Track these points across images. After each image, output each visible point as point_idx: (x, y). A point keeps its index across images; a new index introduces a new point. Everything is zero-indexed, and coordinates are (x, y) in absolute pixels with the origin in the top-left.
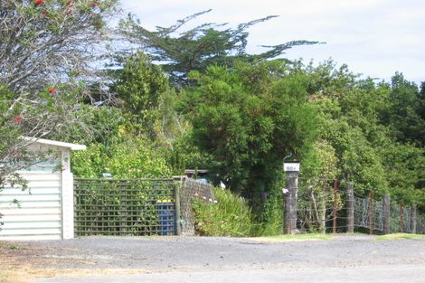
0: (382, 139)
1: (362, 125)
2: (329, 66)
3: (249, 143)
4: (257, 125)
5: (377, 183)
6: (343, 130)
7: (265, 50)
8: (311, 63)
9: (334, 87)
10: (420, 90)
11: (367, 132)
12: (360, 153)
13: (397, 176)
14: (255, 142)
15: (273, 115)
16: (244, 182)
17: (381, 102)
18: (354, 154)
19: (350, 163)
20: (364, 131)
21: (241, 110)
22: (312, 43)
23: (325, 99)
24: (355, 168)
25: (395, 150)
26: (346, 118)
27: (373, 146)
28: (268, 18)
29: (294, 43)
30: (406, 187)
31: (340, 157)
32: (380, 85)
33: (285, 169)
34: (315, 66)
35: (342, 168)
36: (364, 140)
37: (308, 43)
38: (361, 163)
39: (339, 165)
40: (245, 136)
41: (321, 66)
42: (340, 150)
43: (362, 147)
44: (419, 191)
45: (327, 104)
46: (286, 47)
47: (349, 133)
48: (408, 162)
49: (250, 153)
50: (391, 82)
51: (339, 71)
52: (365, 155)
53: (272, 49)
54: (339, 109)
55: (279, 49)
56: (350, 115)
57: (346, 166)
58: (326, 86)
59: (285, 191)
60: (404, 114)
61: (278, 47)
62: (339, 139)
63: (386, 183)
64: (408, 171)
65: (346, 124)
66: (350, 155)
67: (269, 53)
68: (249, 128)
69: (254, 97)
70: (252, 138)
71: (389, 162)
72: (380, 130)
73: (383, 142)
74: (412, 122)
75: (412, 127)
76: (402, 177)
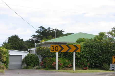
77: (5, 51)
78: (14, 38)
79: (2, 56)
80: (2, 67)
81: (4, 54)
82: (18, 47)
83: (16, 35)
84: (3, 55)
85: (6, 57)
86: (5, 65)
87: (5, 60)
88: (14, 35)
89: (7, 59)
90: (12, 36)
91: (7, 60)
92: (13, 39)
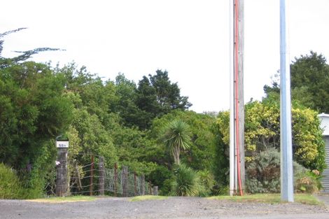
0: (113, 124)
1: (98, 113)
2: (72, 67)
3: (19, 126)
4: (25, 112)
5: (110, 158)
6: (84, 117)
7: (17, 55)
8: (58, 65)
9: (76, 83)
10: (137, 86)
11: (102, 118)
12: (96, 134)
13: (124, 152)
14: (23, 125)
15: (38, 104)
16: (14, 156)
17: (112, 95)
18: (92, 135)
19: (89, 142)
20: (99, 118)
21: (12, 100)
22: (54, 50)
23: (70, 93)
24: (93, 146)
25: (123, 132)
26: (86, 107)
27: (106, 129)
28: (19, 30)
29: (40, 50)
30: (131, 161)
31: (82, 137)
32: (107, 82)
33: (58, 146)
34: (61, 67)
35: (83, 146)
36: (99, 125)
37: (51, 49)
38: (98, 142)
39: (82, 144)
40: (16, 121)
41: (65, 67)
42: (81, 132)
43: (99, 130)
44: (141, 164)
45: (71, 96)
46: (34, 53)
47: (89, 119)
48: (132, 141)
49: (19, 134)
50: (115, 81)
51: (79, 71)
52: (100, 136)
53: (22, 54)
54: (80, 100)
55: (28, 54)
56: (88, 105)
57: (86, 145)
58: (70, 83)
59: (57, 163)
60: (126, 105)
61: (27, 53)
62: (81, 123)
63: (117, 158)
64: (133, 149)
65: (86, 112)
66: (89, 136)
67: (20, 57)
68: (19, 115)
69: (24, 90)
70: (21, 122)
71: (118, 142)
72: (112, 117)
73: (114, 126)
74: (132, 111)
75: (132, 115)
76: (129, 154)
77: (312, 119)
78: (309, 67)
79: (303, 140)
80: (305, 185)
81: (309, 130)
82: (325, 104)
83: (314, 55)
84: (306, 136)
85: (316, 142)
86: (314, 174)
87: (313, 154)
88: (309, 55)
89: (320, 152)
90: (299, 57)
91: (320, 157)
92: (302, 73)
